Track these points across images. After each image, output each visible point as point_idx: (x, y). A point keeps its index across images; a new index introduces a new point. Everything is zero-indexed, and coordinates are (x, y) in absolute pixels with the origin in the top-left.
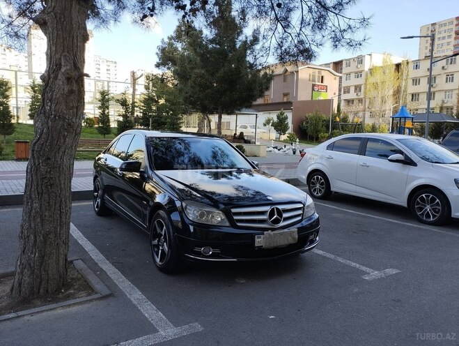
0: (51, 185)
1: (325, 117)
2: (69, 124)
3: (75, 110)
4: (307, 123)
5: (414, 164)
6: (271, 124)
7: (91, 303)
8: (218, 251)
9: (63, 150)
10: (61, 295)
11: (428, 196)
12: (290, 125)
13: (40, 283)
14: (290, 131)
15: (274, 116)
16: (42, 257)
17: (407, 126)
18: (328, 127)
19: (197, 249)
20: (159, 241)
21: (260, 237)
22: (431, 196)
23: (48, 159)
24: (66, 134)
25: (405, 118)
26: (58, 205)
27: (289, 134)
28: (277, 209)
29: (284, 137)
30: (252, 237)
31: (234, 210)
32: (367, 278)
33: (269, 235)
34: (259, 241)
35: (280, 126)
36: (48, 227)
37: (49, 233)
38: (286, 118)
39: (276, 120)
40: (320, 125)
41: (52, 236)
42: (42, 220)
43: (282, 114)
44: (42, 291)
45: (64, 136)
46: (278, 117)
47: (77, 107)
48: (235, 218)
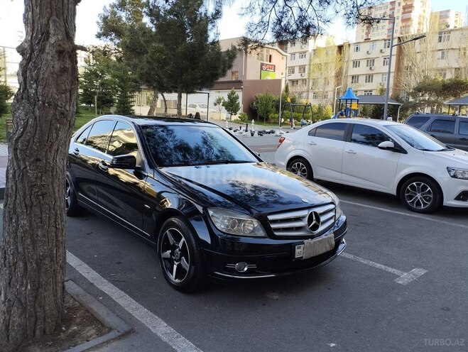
0: (43, 195)
1: (275, 97)
2: (62, 113)
3: (68, 94)
4: (257, 103)
5: (405, 152)
6: (221, 104)
8: (254, 266)
9: (55, 147)
10: (63, 336)
11: (418, 185)
12: (241, 105)
13: (35, 323)
14: (240, 111)
15: (224, 95)
16: (36, 288)
17: (353, 108)
18: (277, 108)
19: (229, 266)
20: (172, 254)
21: (300, 248)
22: (423, 184)
23: (38, 160)
24: (58, 125)
25: (352, 100)
26: (53, 220)
27: (240, 114)
28: (315, 213)
29: (235, 117)
30: (291, 248)
31: (270, 218)
32: (400, 282)
33: (310, 243)
34: (300, 252)
35: (231, 106)
36: (42, 250)
37: (43, 257)
38: (237, 98)
39: (226, 99)
40: (271, 106)
41: (47, 261)
42: (34, 242)
43: (233, 93)
44: (38, 333)
45: (56, 129)
46: (229, 97)
47: (70, 92)
48: (273, 226)
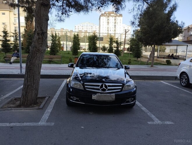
0: (31, 70)
2: (38, 49)
7: (34, 110)
8: (78, 99)
9: (36, 58)
10: (31, 106)
13: (25, 101)
16: (26, 93)
19: (71, 97)
21: (95, 96)
23: (30, 61)
24: (37, 52)
26: (33, 76)
30: (91, 95)
31: (85, 84)
34: (94, 97)
36: (29, 83)
37: (29, 85)
42: (27, 81)
44: (25, 104)
45: (36, 53)
47: (42, 43)
48: (86, 86)
